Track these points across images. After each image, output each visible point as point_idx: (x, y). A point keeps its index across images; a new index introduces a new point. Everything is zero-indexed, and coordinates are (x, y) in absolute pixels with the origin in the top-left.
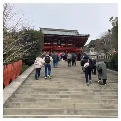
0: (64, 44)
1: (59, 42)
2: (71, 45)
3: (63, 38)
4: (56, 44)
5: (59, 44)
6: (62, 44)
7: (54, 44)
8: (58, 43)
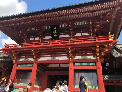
0: (67, 36)
1: (55, 32)
2: (84, 34)
3: (63, 22)
4: (50, 37)
5: (55, 36)
7: (46, 38)
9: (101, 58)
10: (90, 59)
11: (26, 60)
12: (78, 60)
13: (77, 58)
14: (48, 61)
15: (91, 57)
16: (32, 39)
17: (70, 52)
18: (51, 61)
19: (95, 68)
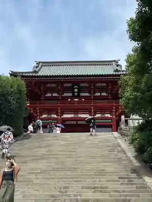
0: (87, 94)
1: (76, 90)
4: (70, 95)
5: (76, 94)
6: (82, 94)
7: (65, 95)
8: (73, 92)
9: (116, 116)
10: (107, 117)
11: (50, 116)
12: (98, 117)
13: (98, 115)
14: (71, 117)
15: (109, 115)
16: (49, 95)
17: (93, 111)
18: (74, 118)
19: (111, 123)
